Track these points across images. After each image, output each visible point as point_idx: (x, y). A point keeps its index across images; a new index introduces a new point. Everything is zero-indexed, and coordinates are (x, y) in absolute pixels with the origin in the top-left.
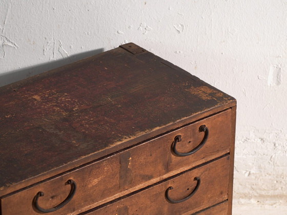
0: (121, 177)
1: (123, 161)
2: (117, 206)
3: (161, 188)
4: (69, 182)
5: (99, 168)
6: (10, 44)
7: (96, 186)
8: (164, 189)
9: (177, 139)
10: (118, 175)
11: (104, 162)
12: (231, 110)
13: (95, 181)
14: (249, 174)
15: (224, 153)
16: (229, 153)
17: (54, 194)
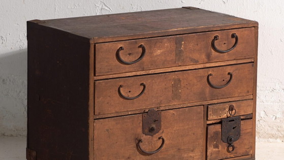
0: (176, 54)
1: (178, 43)
2: (173, 76)
3: (204, 73)
4: (141, 46)
5: (161, 42)
6: (106, 8)
7: (159, 55)
8: (207, 75)
9: (216, 38)
10: (174, 52)
11: (165, 39)
12: (254, 28)
13: (159, 52)
14: (276, 118)
15: (249, 61)
16: (253, 62)
17: (130, 52)
